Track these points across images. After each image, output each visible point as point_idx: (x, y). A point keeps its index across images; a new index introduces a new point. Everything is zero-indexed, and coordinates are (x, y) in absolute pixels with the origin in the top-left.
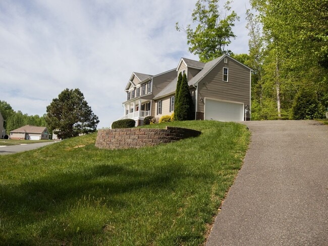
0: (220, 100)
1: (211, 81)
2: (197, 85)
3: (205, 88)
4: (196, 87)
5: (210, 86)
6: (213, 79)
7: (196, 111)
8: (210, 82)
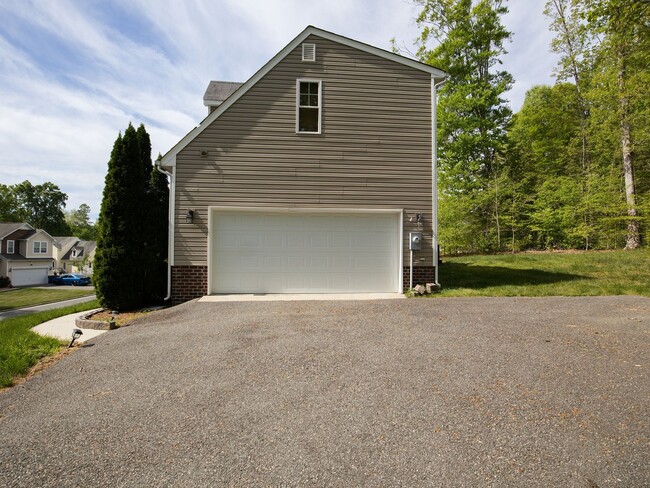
0: (285, 209)
1: (239, 140)
2: (172, 162)
3: (210, 170)
4: (170, 169)
5: (235, 161)
6: (249, 132)
7: (171, 262)
8: (231, 144)
